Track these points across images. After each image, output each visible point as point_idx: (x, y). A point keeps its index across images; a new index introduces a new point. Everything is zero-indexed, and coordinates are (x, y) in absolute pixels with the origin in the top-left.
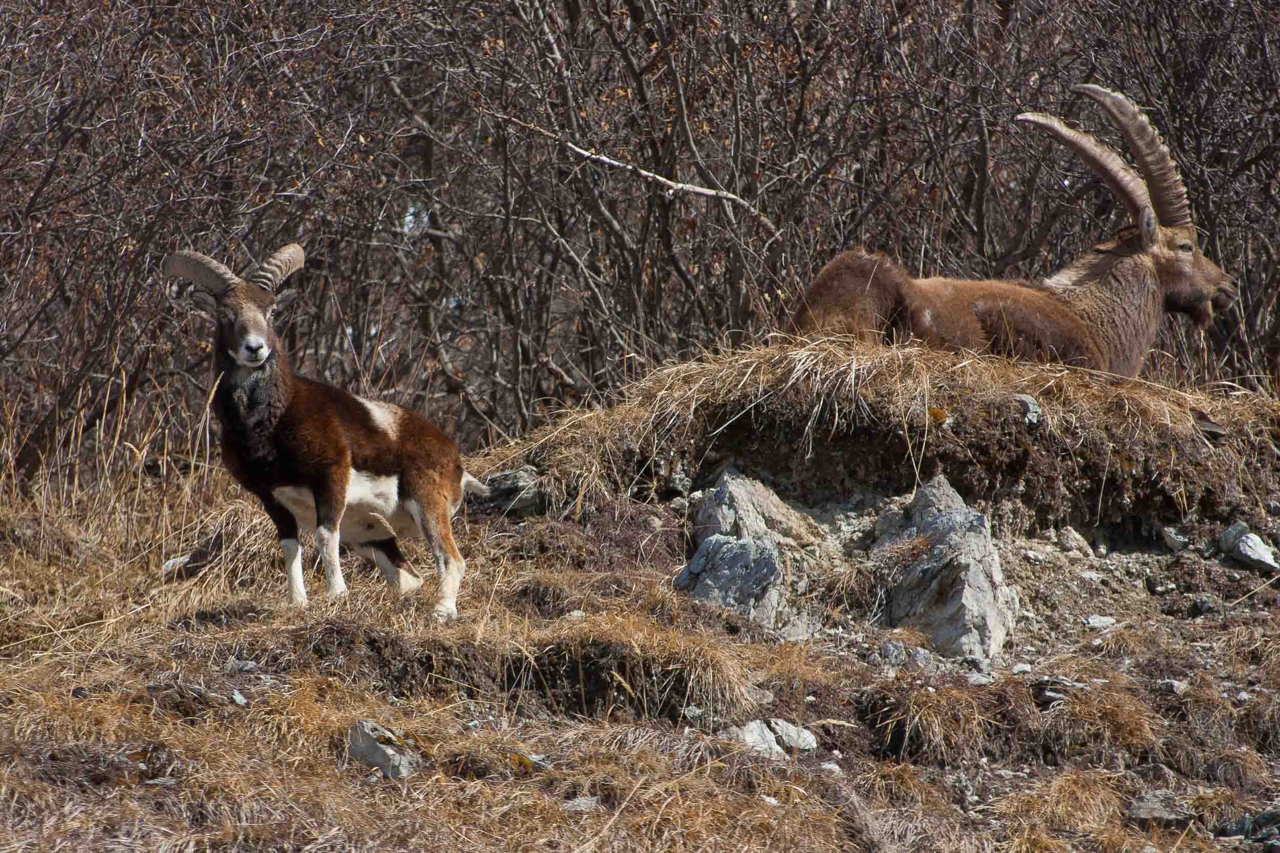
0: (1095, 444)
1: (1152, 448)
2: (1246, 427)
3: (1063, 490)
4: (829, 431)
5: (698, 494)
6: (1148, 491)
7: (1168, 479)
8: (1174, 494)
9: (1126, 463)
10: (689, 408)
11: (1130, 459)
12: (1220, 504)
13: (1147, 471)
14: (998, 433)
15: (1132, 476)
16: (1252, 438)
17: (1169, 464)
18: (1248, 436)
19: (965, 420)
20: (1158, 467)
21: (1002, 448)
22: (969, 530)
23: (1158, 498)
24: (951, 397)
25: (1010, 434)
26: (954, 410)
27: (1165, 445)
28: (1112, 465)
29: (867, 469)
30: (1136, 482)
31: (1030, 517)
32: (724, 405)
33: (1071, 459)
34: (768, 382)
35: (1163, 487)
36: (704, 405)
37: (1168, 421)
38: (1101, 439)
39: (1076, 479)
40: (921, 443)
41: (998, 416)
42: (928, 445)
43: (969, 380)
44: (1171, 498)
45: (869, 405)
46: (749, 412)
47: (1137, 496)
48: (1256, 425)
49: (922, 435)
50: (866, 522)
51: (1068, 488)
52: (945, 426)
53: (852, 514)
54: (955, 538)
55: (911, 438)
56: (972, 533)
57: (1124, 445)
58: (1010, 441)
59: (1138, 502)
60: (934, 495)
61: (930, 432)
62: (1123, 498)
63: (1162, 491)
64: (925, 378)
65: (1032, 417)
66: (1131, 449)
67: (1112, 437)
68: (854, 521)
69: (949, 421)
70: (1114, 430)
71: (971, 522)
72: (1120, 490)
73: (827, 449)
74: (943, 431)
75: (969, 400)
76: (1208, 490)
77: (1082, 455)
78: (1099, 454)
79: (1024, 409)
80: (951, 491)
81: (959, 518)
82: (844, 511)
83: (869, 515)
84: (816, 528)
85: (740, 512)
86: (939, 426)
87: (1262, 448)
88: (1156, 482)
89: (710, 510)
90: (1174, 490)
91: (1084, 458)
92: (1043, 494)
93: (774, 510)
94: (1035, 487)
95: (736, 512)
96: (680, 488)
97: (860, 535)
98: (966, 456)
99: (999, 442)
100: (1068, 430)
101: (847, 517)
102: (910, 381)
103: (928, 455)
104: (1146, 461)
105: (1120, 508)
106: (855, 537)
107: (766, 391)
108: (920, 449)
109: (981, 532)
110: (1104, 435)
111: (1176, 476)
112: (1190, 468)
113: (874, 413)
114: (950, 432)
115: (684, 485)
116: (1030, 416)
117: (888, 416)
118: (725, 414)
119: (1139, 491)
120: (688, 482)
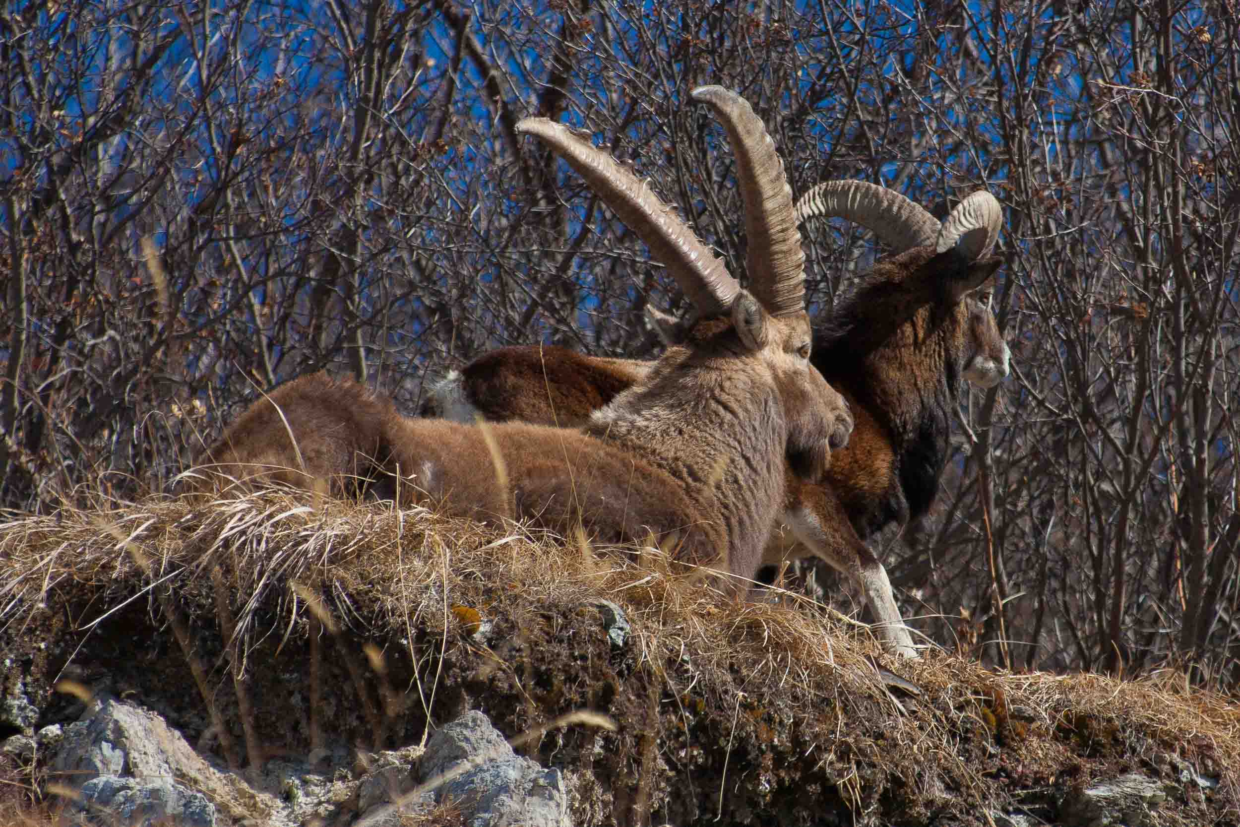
0: (713, 691)
1: (805, 706)
2: (942, 695)
3: (661, 764)
4: (280, 638)
5: (53, 730)
6: (797, 776)
7: (832, 757)
8: (840, 782)
9: (763, 726)
10: (39, 589)
11: (769, 720)
12: (914, 803)
13: (797, 742)
14: (565, 653)
15: (773, 748)
16: (953, 713)
17: (833, 732)
18: (945, 710)
19: (513, 626)
20: (816, 736)
21: (571, 679)
22: (531, 793)
23: (813, 788)
24: (488, 592)
25: (584, 658)
26: (493, 611)
27: (826, 701)
28: (741, 726)
29: (339, 703)
30: (779, 758)
31: (605, 804)
32: (100, 588)
33: (676, 712)
34: (175, 551)
35: (822, 769)
36: (66, 585)
37: (831, 661)
38: (724, 683)
39: (683, 746)
40: (436, 662)
41: (564, 627)
42: (448, 665)
43: (517, 567)
44: (834, 789)
45: (350, 596)
46: (144, 597)
47: (780, 782)
48: (959, 692)
49: (438, 649)
50: (340, 789)
51: (668, 761)
52: (477, 636)
53: (314, 778)
54: (510, 804)
55: (420, 652)
56: (535, 799)
57: (761, 696)
58: (585, 669)
59: (781, 791)
60: (467, 739)
61: (451, 644)
62: (759, 784)
63: (821, 777)
64: (445, 556)
65: (616, 635)
66: (771, 703)
67: (740, 681)
68: (317, 790)
69: (484, 628)
70: (744, 672)
71: (535, 781)
72: (753, 771)
73: (274, 669)
74: (474, 643)
75: (516, 597)
76: (896, 781)
77: (693, 708)
78: (720, 708)
79: (607, 620)
80: (494, 734)
81: (513, 774)
82: (301, 773)
83: (343, 778)
84: (252, 797)
85: (133, 754)
86: (467, 635)
87: (967, 731)
88: (813, 760)
89: (80, 752)
90: (840, 775)
91: (695, 713)
92: (629, 766)
93: (184, 760)
94: (617, 752)
95: (126, 755)
96: (19, 722)
97: (331, 808)
98: (511, 686)
99: (566, 669)
100: (672, 663)
101: (305, 783)
102: (417, 563)
103: (449, 682)
104: (797, 723)
105: (752, 801)
106: (321, 809)
107: (172, 566)
108: (433, 673)
109: (551, 798)
110: (729, 678)
111: (844, 754)
112: (868, 742)
113: (358, 609)
114: (485, 646)
115: (26, 718)
116: (613, 633)
117: (383, 613)
118: (101, 599)
119: (783, 774)
120: (33, 714)
